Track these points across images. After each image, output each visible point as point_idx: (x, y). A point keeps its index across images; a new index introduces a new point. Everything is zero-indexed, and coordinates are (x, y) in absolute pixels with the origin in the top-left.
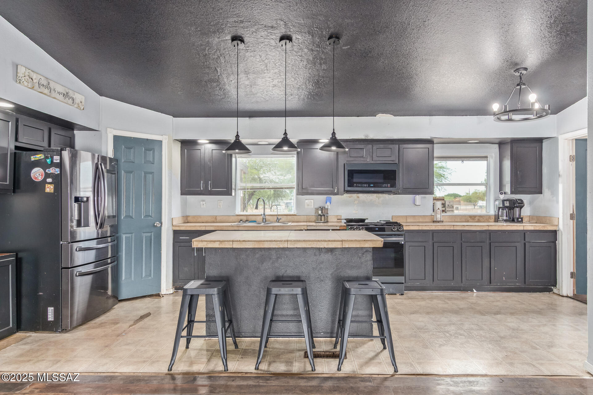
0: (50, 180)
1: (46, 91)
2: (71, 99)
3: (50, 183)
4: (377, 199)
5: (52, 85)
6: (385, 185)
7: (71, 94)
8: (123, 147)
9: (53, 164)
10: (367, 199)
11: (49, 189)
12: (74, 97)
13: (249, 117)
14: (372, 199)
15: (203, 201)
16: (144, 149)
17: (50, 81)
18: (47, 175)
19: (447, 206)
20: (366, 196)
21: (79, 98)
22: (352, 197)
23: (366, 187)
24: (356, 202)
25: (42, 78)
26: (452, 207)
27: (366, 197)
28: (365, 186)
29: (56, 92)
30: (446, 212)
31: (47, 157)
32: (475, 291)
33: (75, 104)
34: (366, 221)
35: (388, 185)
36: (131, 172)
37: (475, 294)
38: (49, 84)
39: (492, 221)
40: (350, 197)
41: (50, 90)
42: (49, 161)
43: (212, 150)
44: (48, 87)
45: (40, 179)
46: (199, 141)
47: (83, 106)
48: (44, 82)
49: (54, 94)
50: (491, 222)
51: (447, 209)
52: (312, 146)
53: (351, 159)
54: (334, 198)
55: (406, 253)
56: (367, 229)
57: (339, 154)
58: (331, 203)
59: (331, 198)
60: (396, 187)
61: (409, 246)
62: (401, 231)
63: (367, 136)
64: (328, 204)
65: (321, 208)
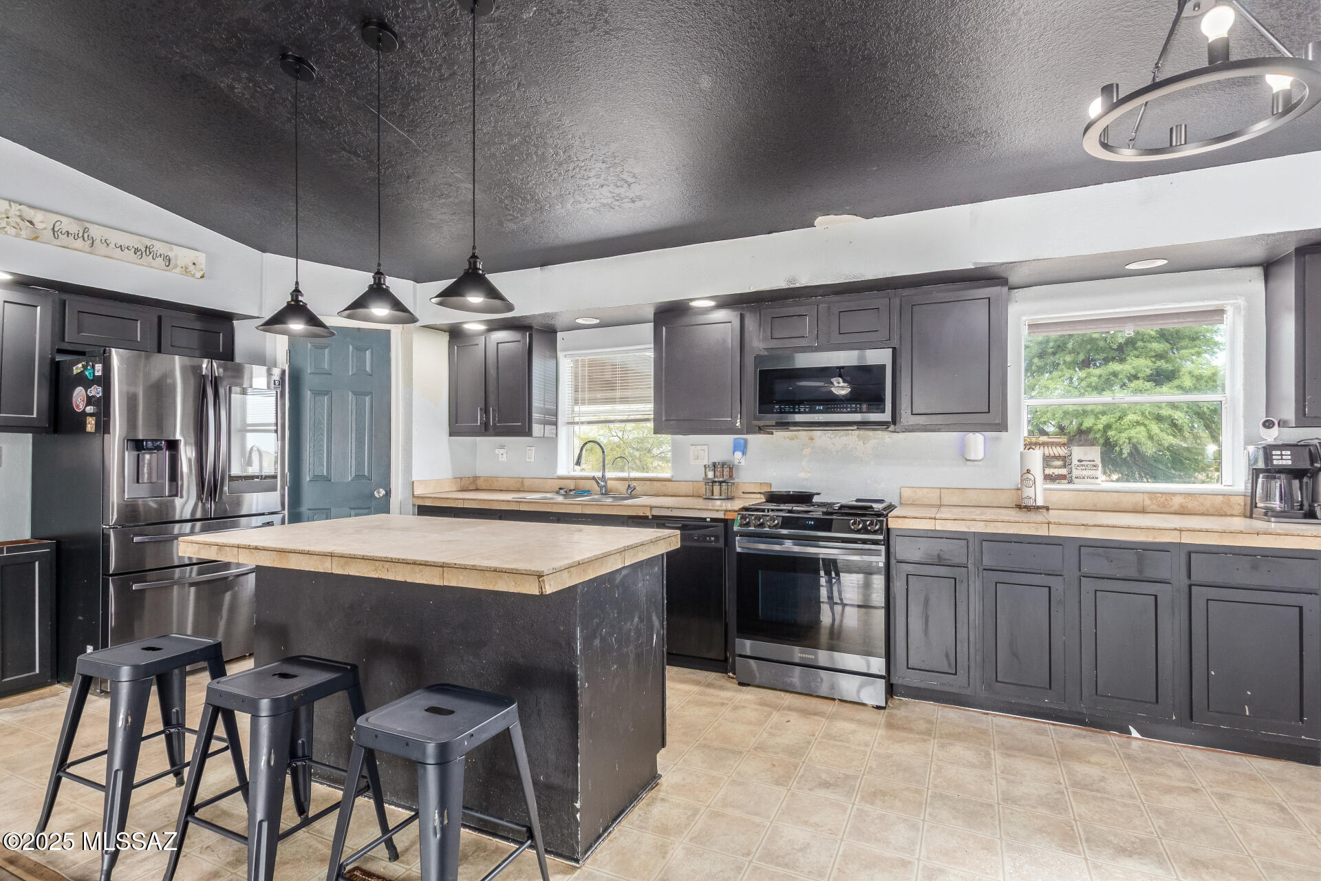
0: (90, 409)
1: (80, 244)
3: (91, 415)
4: (861, 443)
5: (95, 231)
6: (854, 406)
7: (159, 248)
8: (309, 345)
9: (96, 381)
10: (833, 444)
11: (90, 425)
12: (171, 254)
13: (542, 266)
14: (845, 445)
15: (502, 447)
16: (353, 348)
17: (88, 225)
19: (1075, 462)
20: (833, 436)
21: (185, 256)
22: (796, 437)
23: (805, 412)
24: (807, 451)
25: (63, 219)
26: (1095, 466)
27: (831, 438)
28: (802, 410)
29: (112, 245)
30: (1070, 482)
31: (86, 368)
32: (1135, 733)
33: (176, 266)
35: (861, 407)
36: (326, 393)
37: (1135, 744)
38: (85, 230)
39: (1235, 512)
40: (792, 439)
41: (90, 242)
42: (88, 374)
43: (498, 343)
44: (82, 236)
45: (82, 407)
46: (467, 327)
47: (202, 270)
48: (69, 227)
49: (104, 250)
50: (1232, 515)
51: (1074, 470)
52: (685, 320)
53: (774, 344)
54: (755, 440)
55: (898, 597)
56: (787, 523)
57: (746, 334)
58: (744, 453)
59: (746, 441)
60: (883, 411)
61: (908, 575)
62: (875, 532)
63: (793, 280)
64: (738, 454)
65: (714, 465)
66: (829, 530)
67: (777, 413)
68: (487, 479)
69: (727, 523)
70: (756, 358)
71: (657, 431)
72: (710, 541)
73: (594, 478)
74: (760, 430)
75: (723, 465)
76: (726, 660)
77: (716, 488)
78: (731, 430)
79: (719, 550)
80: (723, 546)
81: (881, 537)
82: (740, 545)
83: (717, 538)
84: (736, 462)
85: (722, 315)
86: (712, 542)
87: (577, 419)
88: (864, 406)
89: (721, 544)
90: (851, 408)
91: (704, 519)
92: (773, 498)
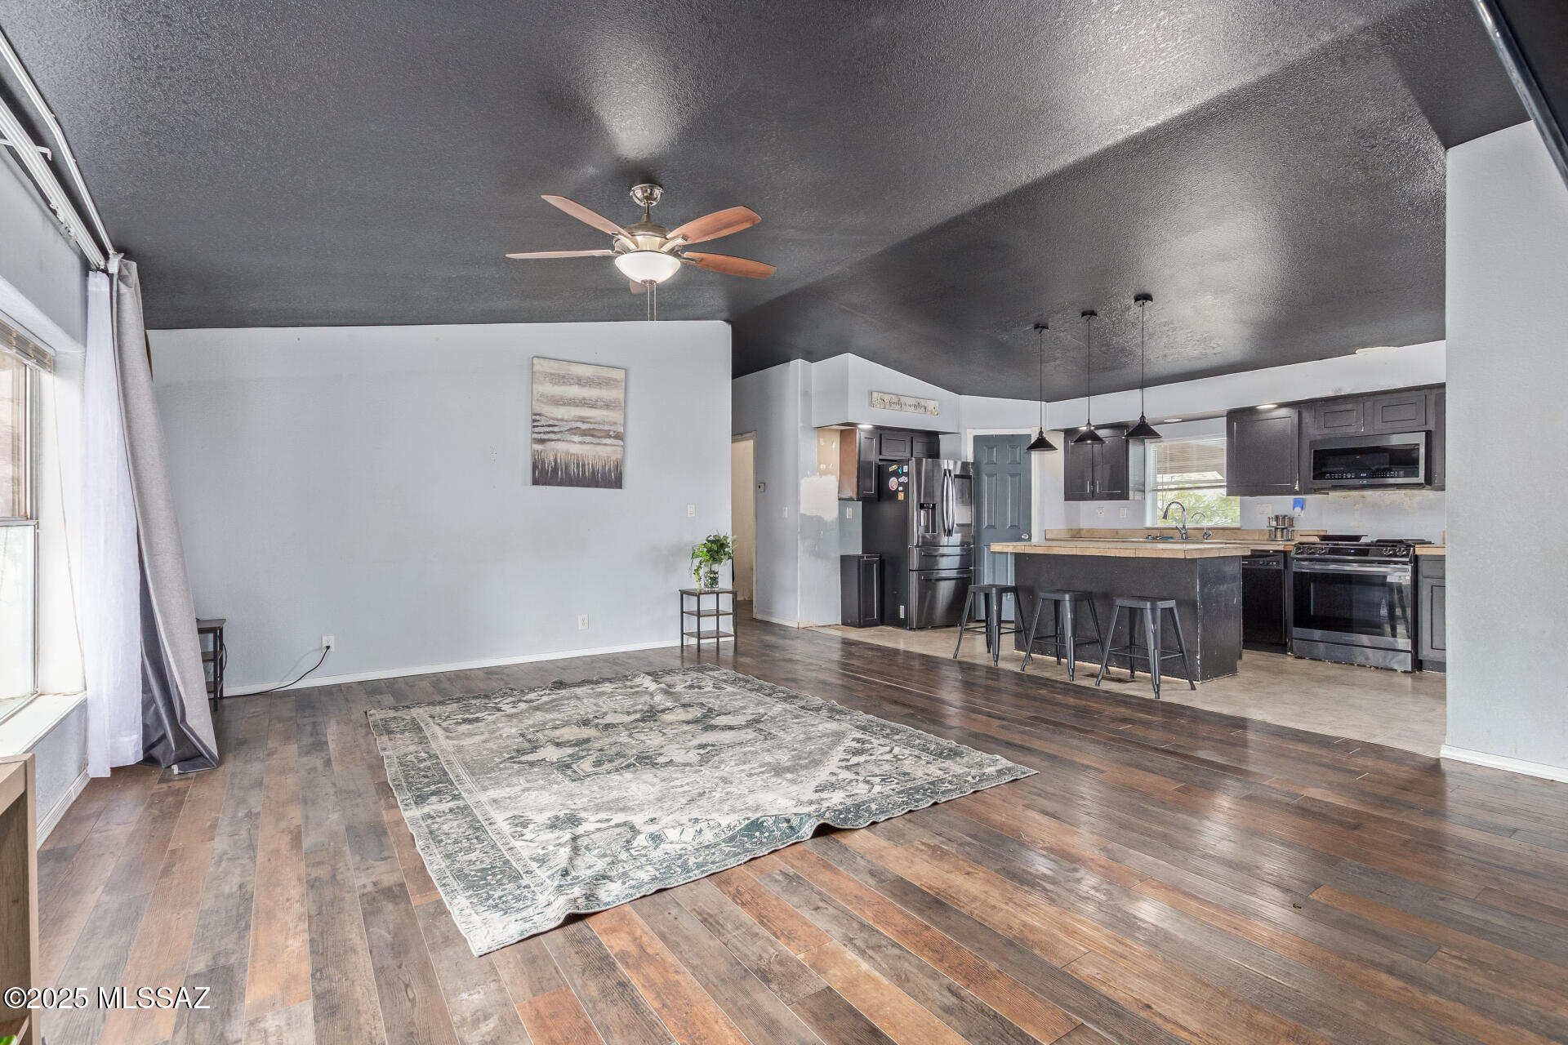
0: (901, 489)
1: (897, 407)
2: (923, 409)
3: (901, 491)
4: (1407, 499)
5: (903, 400)
6: (1395, 473)
7: (923, 402)
8: (985, 446)
9: (904, 474)
10: (1382, 500)
11: (901, 496)
12: (926, 405)
14: (1393, 500)
15: (1101, 508)
17: (900, 397)
18: (900, 484)
21: (931, 404)
22: (1349, 496)
23: (1351, 478)
24: (1359, 506)
25: (893, 396)
27: (1379, 496)
28: (1349, 477)
29: (908, 405)
31: (899, 468)
33: (928, 412)
34: (1363, 540)
35: (1398, 474)
36: (994, 475)
38: (899, 400)
40: (1344, 497)
41: (901, 405)
42: (900, 471)
44: (899, 403)
45: (895, 488)
47: (937, 411)
48: (895, 399)
49: (904, 408)
52: (1255, 417)
53: (1326, 431)
54: (1310, 499)
55: (1424, 597)
56: (1332, 551)
57: (1304, 425)
58: (1302, 509)
59: (1304, 500)
60: (1418, 476)
61: (1432, 586)
62: (1403, 556)
63: (1340, 390)
64: (1298, 509)
65: (1277, 517)
66: (1367, 555)
67: (1328, 479)
68: (1089, 531)
69: (1285, 553)
70: (1310, 442)
71: (1228, 494)
72: (1273, 565)
73: (1177, 528)
74: (1315, 491)
75: (1284, 517)
76: (1286, 644)
77: (1279, 533)
78: (1291, 492)
79: (1278, 572)
80: (1283, 568)
81: (1408, 560)
82: (1295, 567)
83: (1278, 563)
84: (1296, 515)
85: (1284, 412)
86: (1274, 565)
87: (1160, 487)
88: (1401, 473)
89: (1281, 567)
90: (1390, 474)
91: (1268, 551)
92: (1325, 538)
